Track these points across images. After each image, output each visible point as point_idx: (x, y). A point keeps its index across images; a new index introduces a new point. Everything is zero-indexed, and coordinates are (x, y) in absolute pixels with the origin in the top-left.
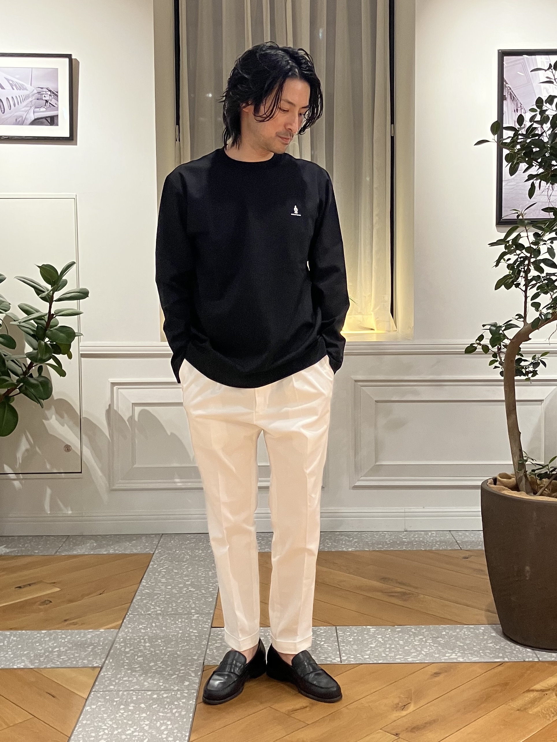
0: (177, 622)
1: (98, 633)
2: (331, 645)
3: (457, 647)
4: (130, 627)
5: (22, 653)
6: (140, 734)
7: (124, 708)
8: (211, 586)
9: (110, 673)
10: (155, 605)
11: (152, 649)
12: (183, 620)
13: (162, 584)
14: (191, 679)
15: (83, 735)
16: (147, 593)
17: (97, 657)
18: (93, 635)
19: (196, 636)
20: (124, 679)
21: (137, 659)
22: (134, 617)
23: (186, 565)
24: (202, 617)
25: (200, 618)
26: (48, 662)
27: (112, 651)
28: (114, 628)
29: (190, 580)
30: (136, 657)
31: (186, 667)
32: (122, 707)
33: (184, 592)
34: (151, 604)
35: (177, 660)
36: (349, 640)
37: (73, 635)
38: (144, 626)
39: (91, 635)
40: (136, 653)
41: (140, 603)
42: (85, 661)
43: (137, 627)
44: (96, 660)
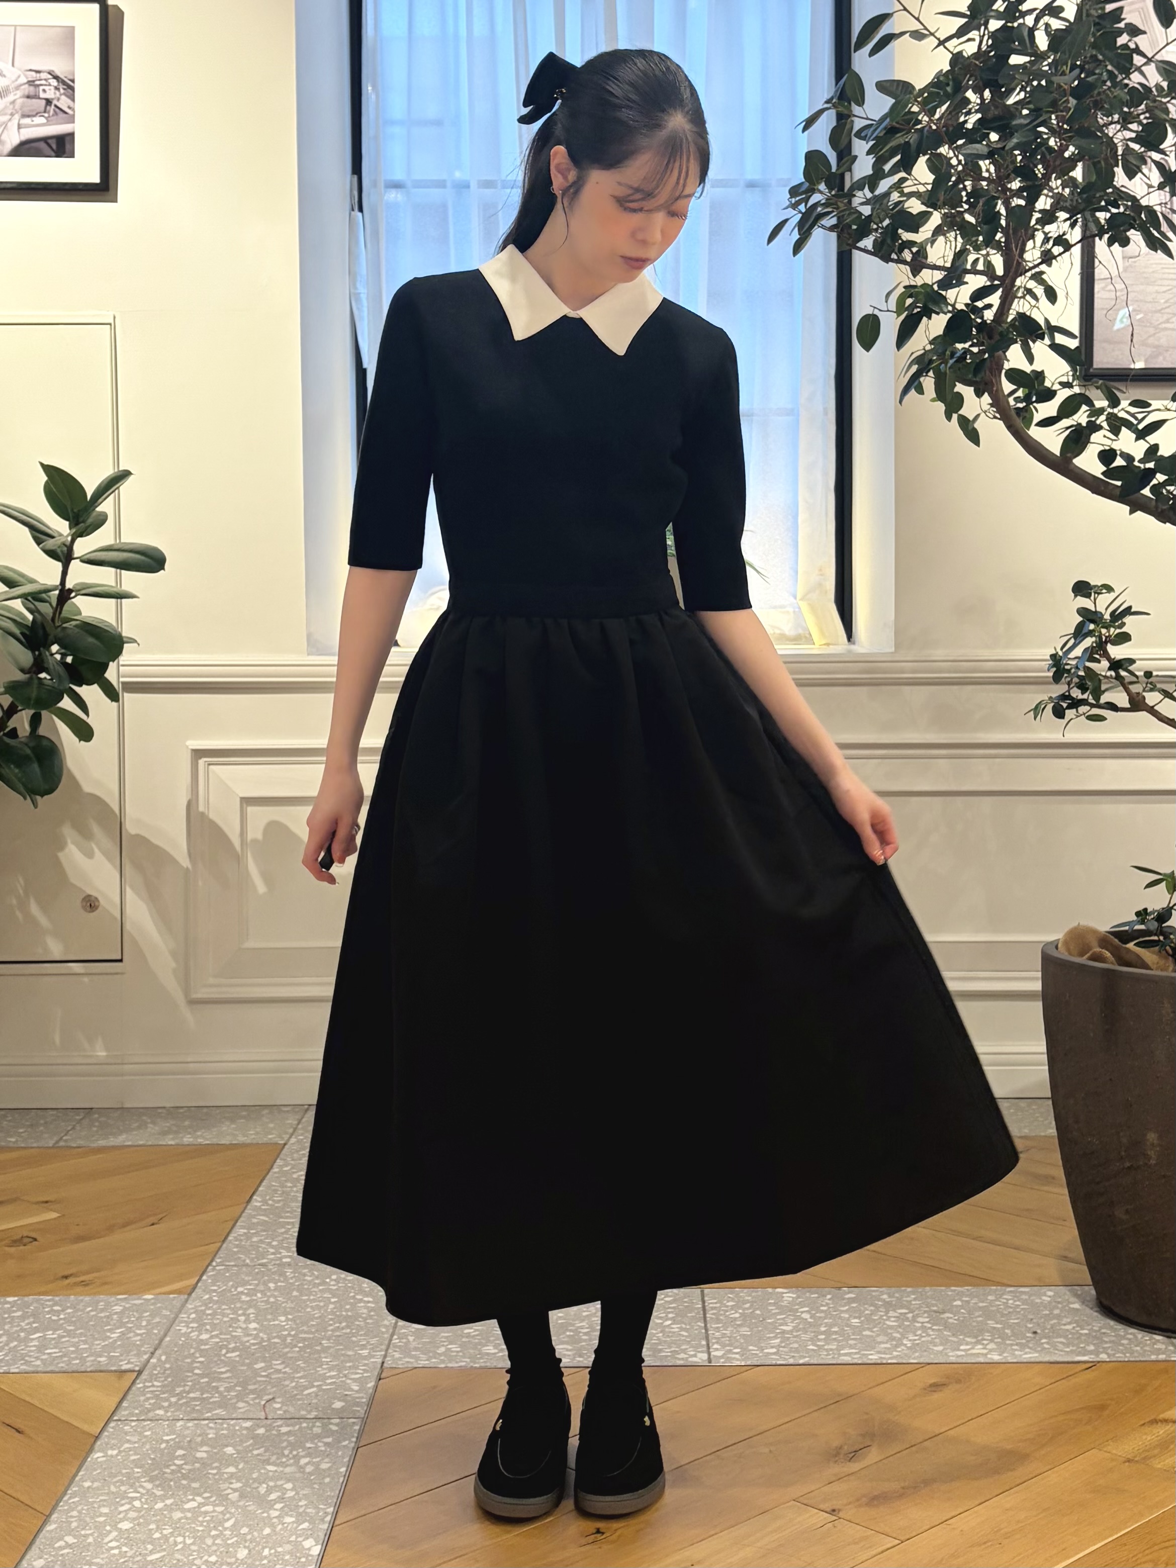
0: (328, 1280)
1: (138, 1302)
2: (689, 1327)
3: (988, 1331)
4: (215, 1291)
6: (217, 1509)
7: (184, 1455)
9: (159, 1384)
10: (279, 1246)
11: (261, 1335)
14: (350, 1395)
15: (78, 1512)
16: (262, 1223)
17: (131, 1351)
18: (127, 1306)
19: (371, 1310)
20: (192, 1395)
21: (225, 1355)
22: (227, 1270)
26: (14, 1361)
27: (168, 1339)
28: (179, 1292)
31: (340, 1371)
32: (180, 1452)
34: (269, 1244)
35: (320, 1357)
36: (731, 1316)
37: (81, 1307)
38: (249, 1289)
39: (121, 1308)
40: (225, 1343)
41: (243, 1243)
42: (103, 1359)
43: (233, 1289)
44: (131, 1357)
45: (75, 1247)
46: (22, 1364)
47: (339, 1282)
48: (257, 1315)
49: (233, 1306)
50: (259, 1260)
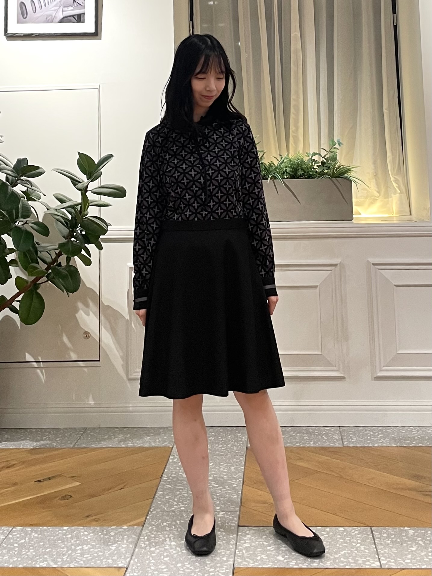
1: (121, 530)
2: (368, 548)
4: (153, 525)
5: (44, 550)
8: (236, 482)
9: (136, 574)
10: (178, 502)
11: (178, 548)
16: (169, 489)
17: (121, 557)
18: (116, 532)
19: (223, 536)
21: (163, 559)
22: (157, 513)
24: (227, 515)
25: (226, 516)
26: (71, 561)
27: (137, 550)
28: (138, 525)
30: (162, 557)
31: (214, 568)
34: (174, 500)
36: (387, 542)
37: (96, 532)
38: (168, 524)
39: (114, 533)
40: (162, 553)
41: (162, 499)
42: (110, 561)
43: (161, 524)
44: (122, 560)
45: (88, 500)
46: (75, 563)
48: (174, 537)
49: (163, 533)
50: (170, 508)
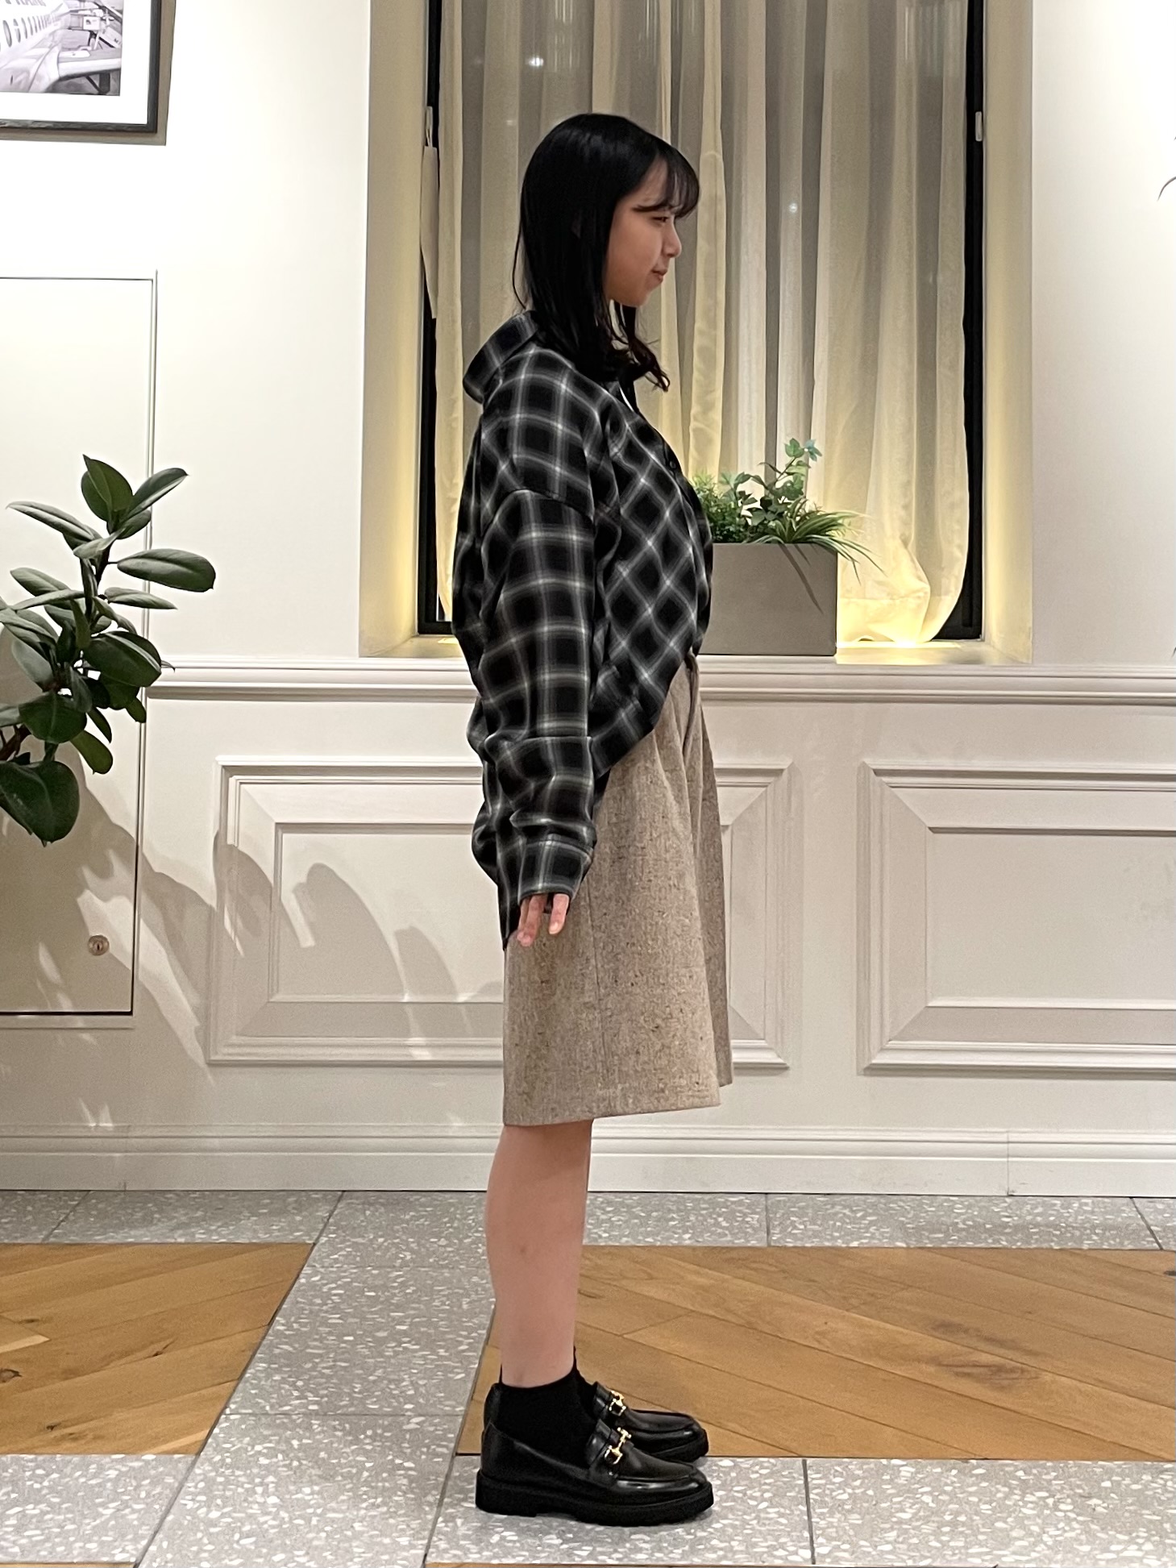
0: (361, 1437)
1: (136, 1464)
2: (788, 1512)
3: (1140, 1526)
4: (228, 1450)
8: (467, 1337)
10: (305, 1388)
11: (281, 1513)
12: (379, 1431)
13: (327, 1329)
16: (287, 1355)
17: (125, 1535)
18: (124, 1469)
19: (411, 1479)
21: (238, 1542)
22: (242, 1421)
23: (400, 1276)
24: (431, 1425)
25: (427, 1428)
27: (170, 1518)
28: (186, 1450)
29: (409, 1320)
30: (237, 1536)
33: (389, 1353)
34: (293, 1384)
35: (351, 1546)
36: (839, 1497)
37: (68, 1470)
38: (265, 1448)
39: (117, 1472)
40: (239, 1524)
41: (263, 1383)
42: (93, 1546)
43: (249, 1448)
44: (126, 1543)
45: (62, 1385)
47: (375, 1441)
48: (277, 1483)
49: (248, 1472)
50: (281, 1406)
